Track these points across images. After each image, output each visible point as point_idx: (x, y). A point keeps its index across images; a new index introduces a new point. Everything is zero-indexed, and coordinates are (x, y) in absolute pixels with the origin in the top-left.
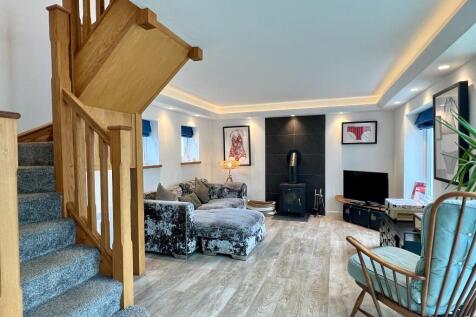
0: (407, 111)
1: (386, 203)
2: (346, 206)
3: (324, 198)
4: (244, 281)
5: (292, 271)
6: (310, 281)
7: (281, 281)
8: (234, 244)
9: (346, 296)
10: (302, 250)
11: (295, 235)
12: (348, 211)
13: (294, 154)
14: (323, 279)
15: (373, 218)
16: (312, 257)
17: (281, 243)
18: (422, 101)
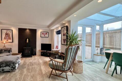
0: (55, 31)
1: (52, 50)
2: (42, 52)
3: (36, 51)
4: (17, 78)
5: (31, 71)
6: (37, 72)
7: (29, 74)
8: (11, 67)
9: (47, 73)
10: (33, 65)
11: (30, 61)
12: (42, 53)
13: (28, 39)
14: (40, 70)
15: (48, 54)
16: (36, 66)
17: (26, 64)
18: (58, 29)
